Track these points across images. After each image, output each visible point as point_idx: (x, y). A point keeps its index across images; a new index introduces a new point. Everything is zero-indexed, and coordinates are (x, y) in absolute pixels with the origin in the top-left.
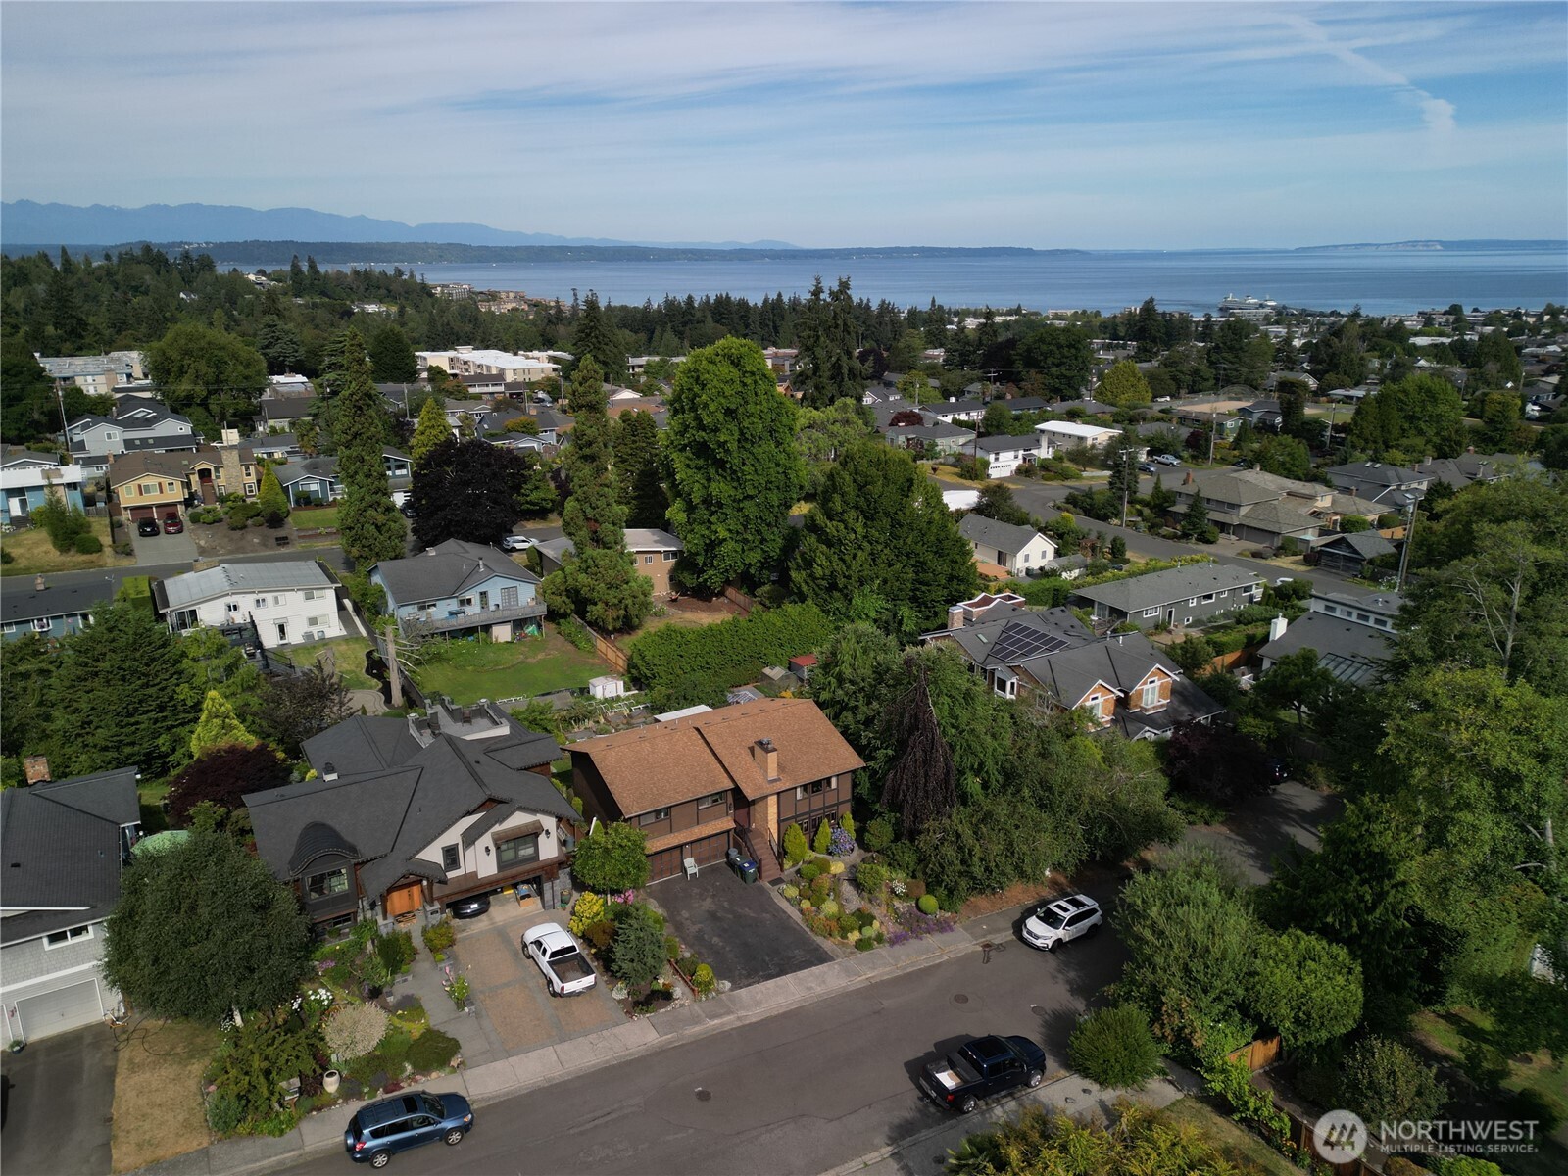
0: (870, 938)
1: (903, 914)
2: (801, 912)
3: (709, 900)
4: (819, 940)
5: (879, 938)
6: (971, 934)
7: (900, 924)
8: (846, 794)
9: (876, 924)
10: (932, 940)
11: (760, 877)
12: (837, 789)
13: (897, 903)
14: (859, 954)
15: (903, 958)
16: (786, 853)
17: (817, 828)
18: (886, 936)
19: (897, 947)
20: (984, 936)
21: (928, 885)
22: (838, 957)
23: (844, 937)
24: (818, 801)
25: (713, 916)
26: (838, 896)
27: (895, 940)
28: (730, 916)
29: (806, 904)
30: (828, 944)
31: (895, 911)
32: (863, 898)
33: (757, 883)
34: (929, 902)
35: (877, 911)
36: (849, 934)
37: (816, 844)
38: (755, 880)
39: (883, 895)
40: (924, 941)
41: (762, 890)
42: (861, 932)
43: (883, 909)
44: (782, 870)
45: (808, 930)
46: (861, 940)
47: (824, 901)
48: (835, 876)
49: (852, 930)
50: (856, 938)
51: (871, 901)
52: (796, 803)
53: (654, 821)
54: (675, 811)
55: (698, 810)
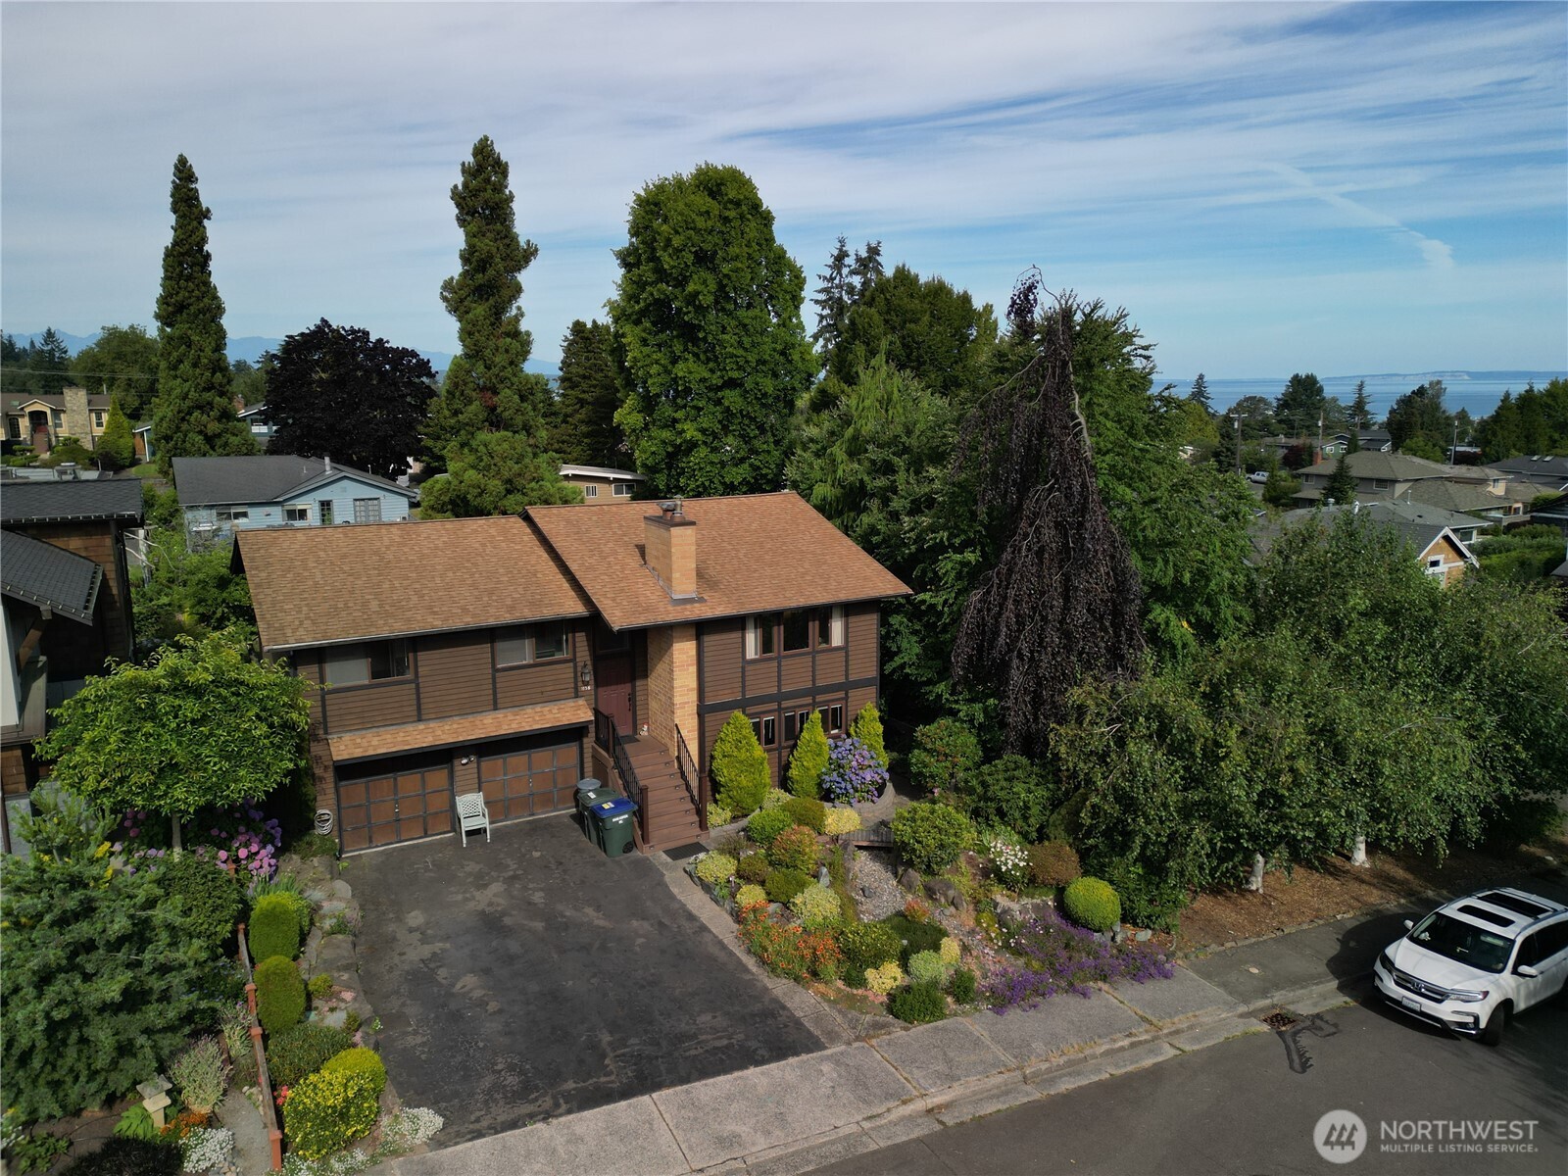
0: (934, 983)
1: (1023, 925)
2: (738, 916)
3: (496, 888)
4: (779, 987)
5: (961, 988)
6: (1224, 985)
7: (1018, 952)
8: (866, 666)
9: (950, 947)
10: (1118, 999)
11: (645, 839)
12: (845, 648)
13: (1002, 898)
14: (899, 1032)
15: (1038, 1046)
16: (716, 787)
17: (793, 733)
18: (980, 983)
19: (1014, 1014)
20: (1264, 993)
21: (1084, 855)
22: (833, 1037)
23: (855, 980)
24: (797, 670)
25: (491, 923)
26: (840, 878)
27: (1006, 997)
28: (539, 925)
29: (751, 895)
30: (803, 1001)
31: (1001, 920)
32: (910, 888)
33: (636, 854)
34: (1096, 895)
35: (947, 918)
36: (870, 974)
37: (794, 772)
38: (629, 847)
39: (962, 880)
40: (1094, 1001)
41: (646, 869)
42: (905, 966)
43: (967, 917)
44: (703, 825)
45: (750, 963)
46: (907, 989)
47: (801, 886)
48: (835, 839)
49: (877, 959)
50: (889, 984)
51: (930, 893)
52: (743, 668)
53: (366, 682)
54: (428, 662)
55: (496, 670)
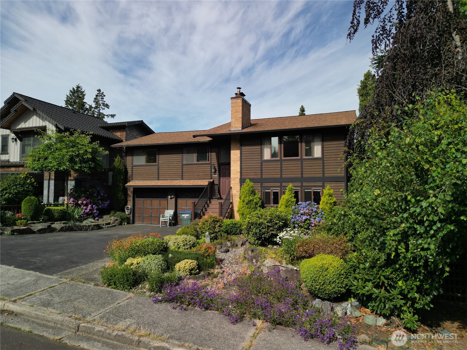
12: (322, 159)
24: (291, 168)
52: (261, 163)
53: (144, 164)
54: (163, 159)
55: (183, 165)
